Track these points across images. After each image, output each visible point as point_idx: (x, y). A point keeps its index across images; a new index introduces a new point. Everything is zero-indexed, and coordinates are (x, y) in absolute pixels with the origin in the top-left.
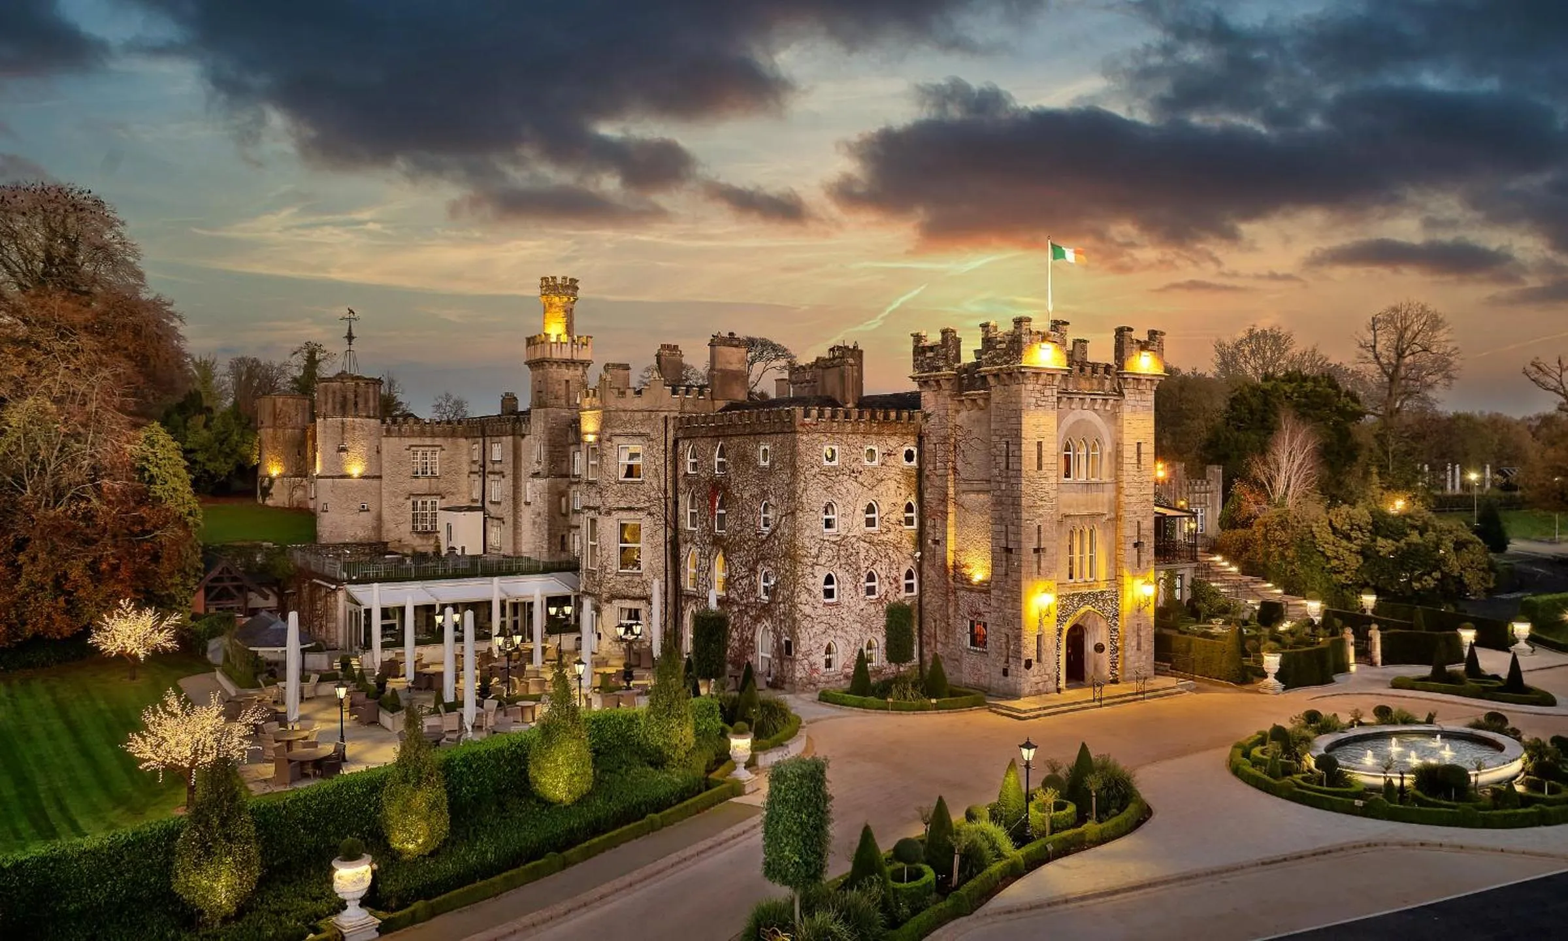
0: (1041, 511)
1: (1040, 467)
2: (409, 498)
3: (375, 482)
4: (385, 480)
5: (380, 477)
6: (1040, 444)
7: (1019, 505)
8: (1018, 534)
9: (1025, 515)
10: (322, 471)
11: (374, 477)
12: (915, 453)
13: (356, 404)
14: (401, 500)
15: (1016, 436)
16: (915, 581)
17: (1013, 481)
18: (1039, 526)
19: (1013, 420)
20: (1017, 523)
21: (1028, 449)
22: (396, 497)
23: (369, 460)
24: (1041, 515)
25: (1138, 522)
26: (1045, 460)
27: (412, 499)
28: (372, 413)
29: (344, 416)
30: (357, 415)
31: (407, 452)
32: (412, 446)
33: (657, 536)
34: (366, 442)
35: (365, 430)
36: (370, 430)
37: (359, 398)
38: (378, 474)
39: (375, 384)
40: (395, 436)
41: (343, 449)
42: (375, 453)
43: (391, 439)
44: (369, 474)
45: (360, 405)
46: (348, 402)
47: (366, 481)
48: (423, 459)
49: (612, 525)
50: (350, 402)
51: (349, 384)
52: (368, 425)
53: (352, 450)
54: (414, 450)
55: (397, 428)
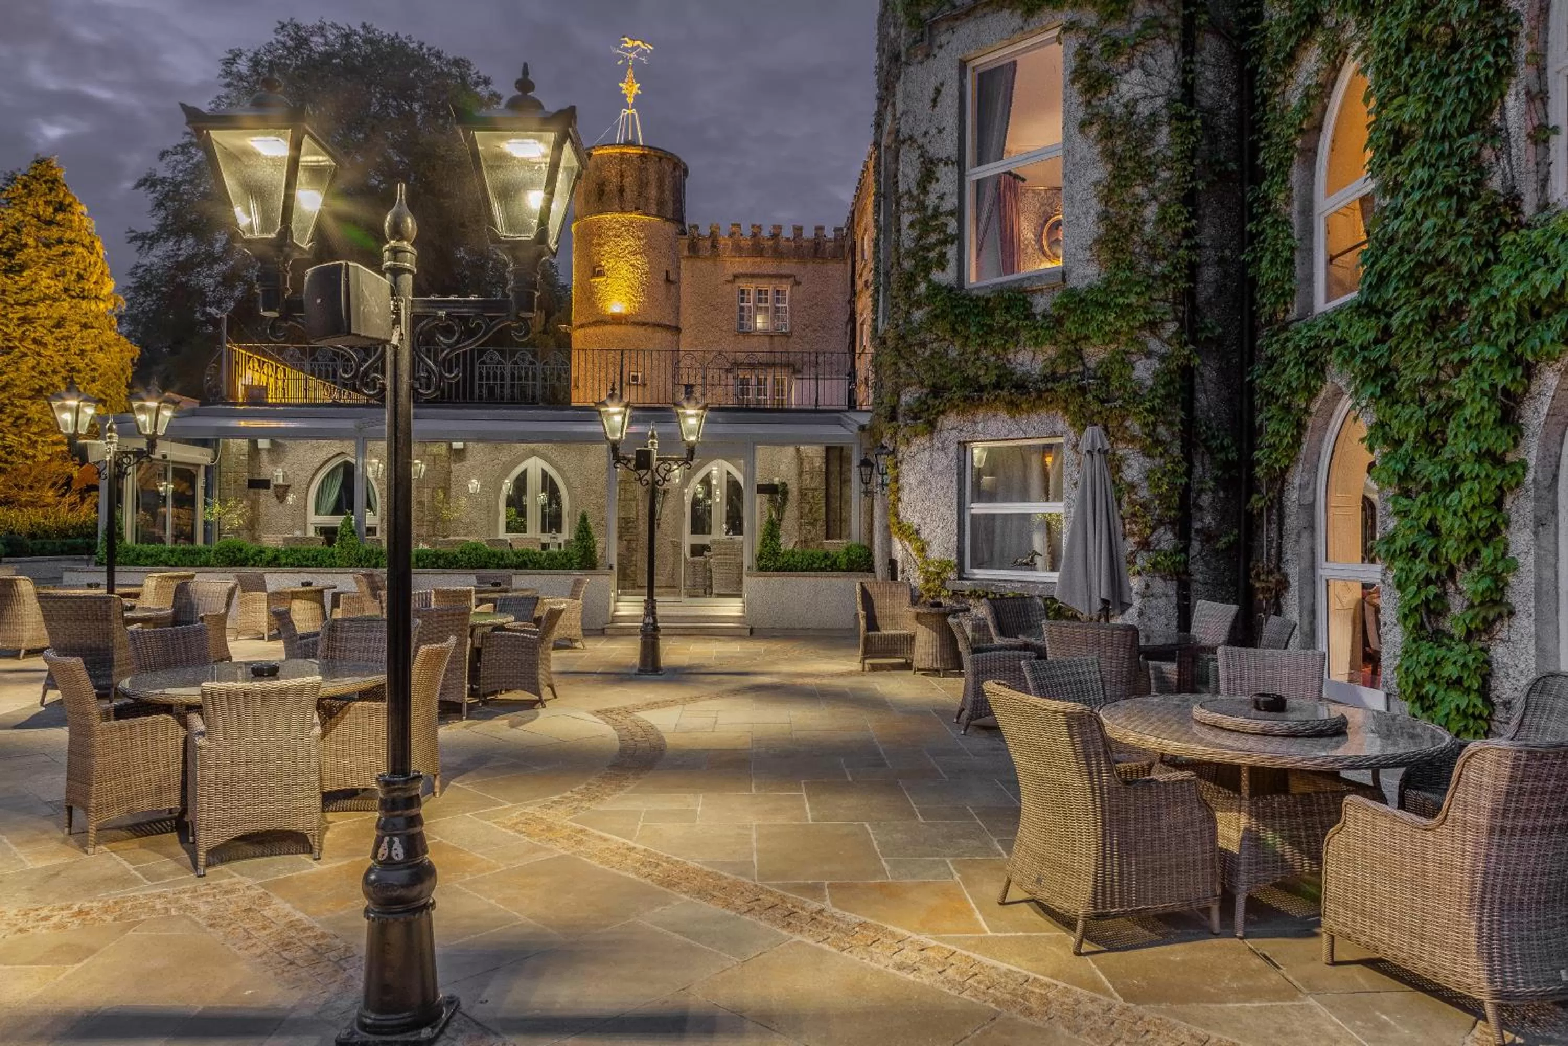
3: (665, 335)
4: (686, 335)
5: (674, 329)
11: (661, 325)
23: (649, 289)
27: (738, 372)
28: (653, 209)
29: (601, 213)
30: (623, 210)
31: (728, 287)
32: (736, 277)
33: (1136, 75)
34: (640, 261)
35: (639, 238)
36: (649, 238)
37: (628, 181)
38: (673, 324)
39: (660, 159)
40: (706, 258)
41: (600, 274)
42: (661, 283)
43: (699, 264)
44: (649, 320)
45: (629, 194)
46: (607, 189)
47: (641, 331)
48: (760, 301)
49: (938, 91)
50: (611, 188)
51: (610, 156)
52: (643, 227)
53: (615, 274)
54: (742, 284)
55: (708, 243)
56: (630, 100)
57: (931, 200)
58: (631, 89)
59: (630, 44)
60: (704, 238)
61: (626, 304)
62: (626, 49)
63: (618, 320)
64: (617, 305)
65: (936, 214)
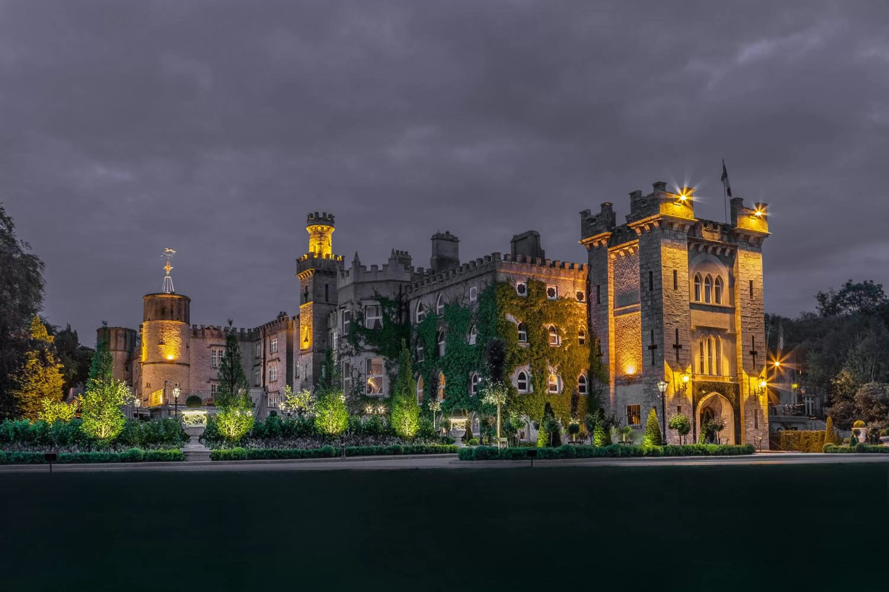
0: (678, 319)
1: (676, 287)
2: (209, 382)
3: (185, 368)
4: (192, 368)
5: (188, 365)
6: (675, 272)
7: (662, 313)
8: (662, 333)
9: (665, 320)
10: (148, 359)
11: (185, 364)
12: (584, 294)
13: (172, 312)
14: (203, 383)
15: (658, 265)
16: (586, 384)
17: (656, 297)
18: (677, 330)
19: (655, 256)
20: (660, 326)
21: (667, 274)
22: (200, 381)
23: (181, 350)
24: (677, 322)
25: (753, 337)
26: (679, 284)
27: (212, 383)
28: (183, 319)
29: (163, 319)
30: (172, 320)
31: (208, 349)
32: (211, 345)
33: (394, 368)
34: (179, 339)
35: (178, 330)
36: (182, 331)
37: (174, 308)
38: (187, 363)
39: (185, 299)
40: (200, 338)
41: (162, 343)
42: (185, 347)
43: (197, 340)
44: (181, 362)
45: (175, 313)
46: (166, 310)
47: (179, 367)
48: (220, 355)
49: (361, 362)
50: (168, 310)
51: (167, 298)
52: (180, 326)
53: (169, 344)
54: (213, 348)
55: (201, 332)
56: (168, 273)
57: (360, 380)
58: (168, 268)
59: (168, 251)
60: (199, 330)
61: (174, 356)
62: (166, 252)
63: (171, 362)
64: (170, 357)
65: (361, 382)
